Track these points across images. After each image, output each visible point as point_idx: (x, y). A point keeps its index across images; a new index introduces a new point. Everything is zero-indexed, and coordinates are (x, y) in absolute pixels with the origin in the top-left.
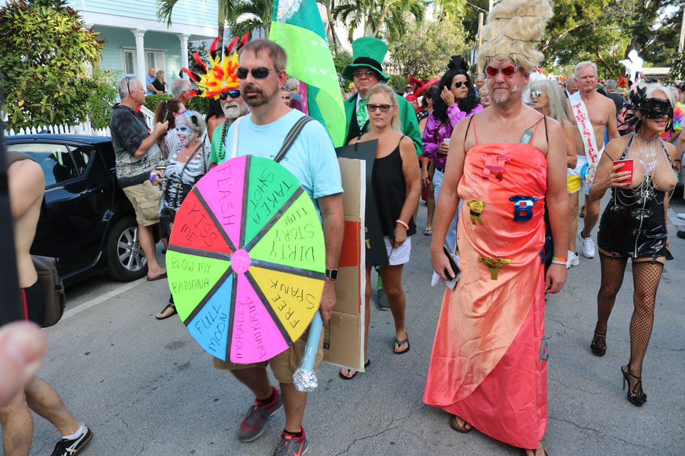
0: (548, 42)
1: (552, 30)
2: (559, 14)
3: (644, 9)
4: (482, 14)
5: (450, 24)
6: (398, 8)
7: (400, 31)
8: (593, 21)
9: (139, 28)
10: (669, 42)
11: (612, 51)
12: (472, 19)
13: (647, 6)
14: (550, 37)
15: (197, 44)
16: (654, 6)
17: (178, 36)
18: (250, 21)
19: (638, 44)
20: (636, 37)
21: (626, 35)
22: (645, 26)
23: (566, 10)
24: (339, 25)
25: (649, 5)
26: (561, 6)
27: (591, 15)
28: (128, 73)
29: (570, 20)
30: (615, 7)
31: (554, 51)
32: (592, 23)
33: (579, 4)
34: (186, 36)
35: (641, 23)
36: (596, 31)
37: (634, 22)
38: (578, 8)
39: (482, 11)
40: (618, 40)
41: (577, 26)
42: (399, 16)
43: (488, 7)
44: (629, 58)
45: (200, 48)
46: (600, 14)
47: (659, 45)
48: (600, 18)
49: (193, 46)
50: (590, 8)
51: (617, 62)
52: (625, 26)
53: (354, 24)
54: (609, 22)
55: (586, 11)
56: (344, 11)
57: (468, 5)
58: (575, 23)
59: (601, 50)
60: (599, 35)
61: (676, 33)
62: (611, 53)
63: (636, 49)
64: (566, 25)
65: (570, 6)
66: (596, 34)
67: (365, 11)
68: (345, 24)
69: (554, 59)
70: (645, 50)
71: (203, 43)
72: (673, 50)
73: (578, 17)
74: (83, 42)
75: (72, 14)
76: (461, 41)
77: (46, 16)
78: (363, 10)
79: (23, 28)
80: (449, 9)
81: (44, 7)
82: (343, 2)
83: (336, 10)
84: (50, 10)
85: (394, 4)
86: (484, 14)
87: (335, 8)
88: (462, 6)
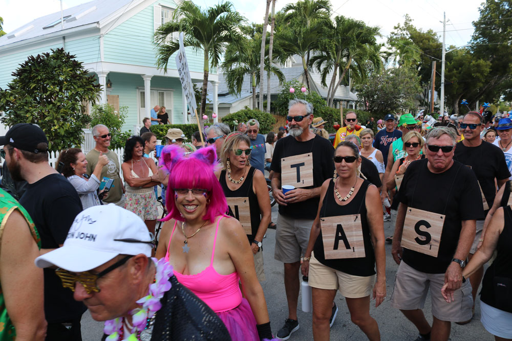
1: (495, 73)
2: (502, 61)
4: (434, 63)
5: (406, 70)
6: (361, 58)
7: (362, 76)
9: (147, 74)
24: (314, 72)
28: (141, 107)
39: (434, 60)
43: (442, 56)
53: (326, 72)
56: (318, 60)
57: (422, 55)
68: (319, 69)
74: (80, 87)
75: (77, 65)
76: (415, 83)
77: (55, 68)
78: (334, 60)
79: (37, 76)
80: (407, 58)
81: (55, 61)
82: (318, 53)
83: (311, 60)
84: (59, 62)
85: (357, 55)
86: (438, 62)
87: (310, 58)
88: (419, 56)
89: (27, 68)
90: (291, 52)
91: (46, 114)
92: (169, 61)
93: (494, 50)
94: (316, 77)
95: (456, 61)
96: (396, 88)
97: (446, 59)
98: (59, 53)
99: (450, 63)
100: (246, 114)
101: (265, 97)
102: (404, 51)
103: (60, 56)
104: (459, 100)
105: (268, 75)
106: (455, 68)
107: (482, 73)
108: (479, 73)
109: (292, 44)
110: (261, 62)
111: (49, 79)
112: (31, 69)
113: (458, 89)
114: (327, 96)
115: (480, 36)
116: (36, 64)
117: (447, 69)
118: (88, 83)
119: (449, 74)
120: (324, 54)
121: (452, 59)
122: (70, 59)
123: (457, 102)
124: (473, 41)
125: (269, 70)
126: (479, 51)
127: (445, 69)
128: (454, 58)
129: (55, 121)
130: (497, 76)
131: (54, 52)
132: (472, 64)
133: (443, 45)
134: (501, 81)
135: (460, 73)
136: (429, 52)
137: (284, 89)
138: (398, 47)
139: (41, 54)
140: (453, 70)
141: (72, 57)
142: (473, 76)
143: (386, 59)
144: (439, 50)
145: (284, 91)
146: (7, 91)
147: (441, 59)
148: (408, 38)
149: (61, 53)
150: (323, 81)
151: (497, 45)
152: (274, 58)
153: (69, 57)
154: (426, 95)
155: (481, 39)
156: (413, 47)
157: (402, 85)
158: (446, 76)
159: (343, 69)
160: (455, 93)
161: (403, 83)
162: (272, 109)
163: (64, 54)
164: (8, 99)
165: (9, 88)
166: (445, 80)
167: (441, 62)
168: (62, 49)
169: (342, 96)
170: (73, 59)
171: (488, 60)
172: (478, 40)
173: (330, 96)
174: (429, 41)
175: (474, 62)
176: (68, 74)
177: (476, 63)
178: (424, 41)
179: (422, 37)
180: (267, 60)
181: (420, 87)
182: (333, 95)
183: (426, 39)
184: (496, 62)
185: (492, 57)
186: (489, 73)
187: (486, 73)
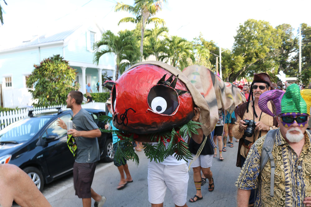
0: (245, 68)
1: (246, 63)
2: (249, 56)
3: (283, 54)
4: (217, 58)
6: (185, 57)
8: (263, 59)
9: (84, 66)
10: (295, 67)
11: (272, 71)
12: (213, 59)
13: (284, 52)
14: (246, 66)
16: (287, 52)
17: (98, 69)
18: (125, 63)
19: (282, 68)
20: (281, 65)
21: (277, 64)
22: (285, 61)
23: (252, 55)
25: (285, 52)
26: (249, 53)
27: (262, 57)
29: (254, 59)
30: (271, 53)
31: (247, 71)
32: (262, 60)
33: (257, 52)
34: (101, 69)
35: (283, 60)
36: (264, 63)
37: (280, 59)
38: (257, 54)
39: (216, 56)
40: (274, 66)
42: (185, 60)
44: (279, 74)
46: (266, 56)
47: (291, 68)
48: (266, 58)
50: (261, 54)
51: (274, 75)
52: (276, 60)
54: (270, 59)
55: (260, 55)
57: (210, 54)
58: (256, 60)
59: (267, 70)
60: (266, 64)
61: (298, 63)
62: (271, 72)
63: (282, 70)
64: (252, 61)
65: (253, 53)
66: (265, 64)
69: (248, 74)
70: (285, 70)
72: (297, 70)
73: (257, 57)
80: (203, 55)
83: (159, 57)
85: (183, 55)
93: (245, 51)
97: (221, 56)
99: (224, 57)
102: (201, 52)
106: (226, 60)
108: (239, 62)
113: (228, 71)
115: (237, 44)
117: (222, 61)
119: (223, 63)
123: (228, 78)
124: (234, 46)
126: (237, 52)
128: (225, 55)
132: (235, 58)
133: (220, 48)
136: (212, 52)
138: (198, 50)
144: (217, 51)
147: (219, 55)
151: (246, 48)
155: (238, 45)
158: (222, 64)
160: (227, 73)
166: (222, 67)
171: (242, 56)
172: (237, 46)
174: (212, 46)
175: (236, 57)
178: (210, 46)
184: (246, 57)
185: (244, 54)
186: (244, 63)
187: (242, 63)
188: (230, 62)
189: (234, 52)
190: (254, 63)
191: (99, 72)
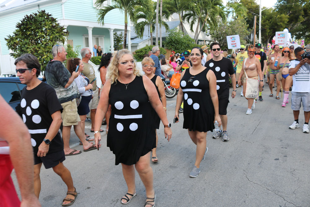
1: (291, 22)
4: (256, 16)
5: (240, 21)
6: (214, 14)
7: (215, 25)
9: (90, 26)
12: (251, 19)
14: (291, 26)
15: (119, 33)
17: (109, 29)
18: (143, 22)
23: (299, 13)
24: (186, 23)
26: (296, 12)
28: (86, 47)
29: (301, 17)
33: (305, 9)
34: (112, 29)
39: (255, 15)
41: (305, 20)
43: (259, 13)
45: (120, 35)
49: (117, 34)
53: (193, 23)
56: (188, 16)
57: (249, 12)
58: (303, 19)
64: (299, 20)
65: (301, 10)
67: (198, 16)
68: (189, 23)
71: (121, 33)
73: (305, 16)
74: (57, 33)
75: (53, 20)
76: (244, 29)
77: (41, 22)
78: (197, 16)
79: (31, 27)
80: (240, 14)
81: (41, 18)
82: (188, 12)
83: (184, 16)
84: (43, 19)
85: (211, 12)
86: (257, 16)
87: (183, 15)
88: (246, 13)
89: (25, 23)
90: (172, 12)
91: (38, 49)
92: (104, 18)
93: (290, 8)
94: (187, 26)
95: (268, 16)
96: (234, 32)
97: (262, 15)
98: (43, 13)
99: (265, 17)
100: (149, 48)
101: (159, 39)
102: (238, 10)
103: (43, 15)
104: (269, 39)
105: (160, 26)
106: (267, 20)
107: (283, 22)
108: (282, 22)
109: (173, 7)
110: (157, 17)
111: (38, 29)
112: (27, 23)
113: (269, 33)
114: (194, 38)
116: (30, 20)
117: (263, 21)
118: (61, 30)
119: (264, 23)
120: (192, 12)
121: (265, 15)
122: (49, 16)
123: (269, 41)
124: (278, 3)
125: (161, 22)
126: (281, 9)
127: (262, 20)
128: (267, 14)
129: (45, 53)
130: (292, 24)
131: (39, 13)
132: (277, 17)
133: (260, 6)
134: (294, 27)
135: (270, 23)
136: (252, 11)
137: (169, 34)
138: (234, 8)
139: (32, 14)
140: (266, 21)
141: (50, 15)
142: (278, 25)
143: (227, 15)
144: (257, 9)
145: (169, 35)
146: (14, 36)
147: (259, 14)
148: (239, 2)
149: (44, 13)
150: (191, 29)
151: (292, 5)
152: (163, 15)
153: (48, 15)
154: (250, 37)
155: (283, 1)
156: (243, 8)
157: (237, 30)
158: (262, 25)
159: (203, 21)
160: (268, 35)
161: (238, 29)
162: (163, 46)
163: (45, 13)
164: (15, 41)
165: (14, 35)
166: (261, 27)
167: (259, 17)
168: (44, 10)
169: (202, 38)
170: (51, 17)
171: (287, 14)
172: (281, 2)
173: (196, 38)
174: (251, 4)
175: (278, 16)
176: (49, 26)
177: (280, 16)
178: (249, 4)
179: (247, 2)
180: (159, 16)
181: (248, 31)
182: (197, 37)
183: (250, 3)
184: (292, 15)
185: (289, 12)
186: (287, 22)
187: (286, 23)
188: (272, 22)
189: (277, 10)
190: (301, 22)
191: (110, 32)
